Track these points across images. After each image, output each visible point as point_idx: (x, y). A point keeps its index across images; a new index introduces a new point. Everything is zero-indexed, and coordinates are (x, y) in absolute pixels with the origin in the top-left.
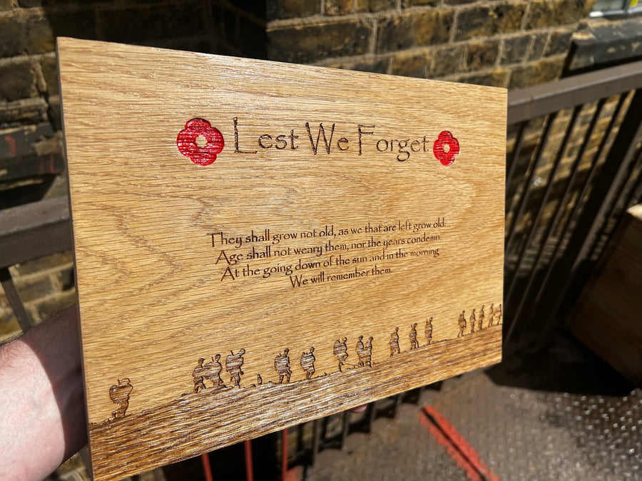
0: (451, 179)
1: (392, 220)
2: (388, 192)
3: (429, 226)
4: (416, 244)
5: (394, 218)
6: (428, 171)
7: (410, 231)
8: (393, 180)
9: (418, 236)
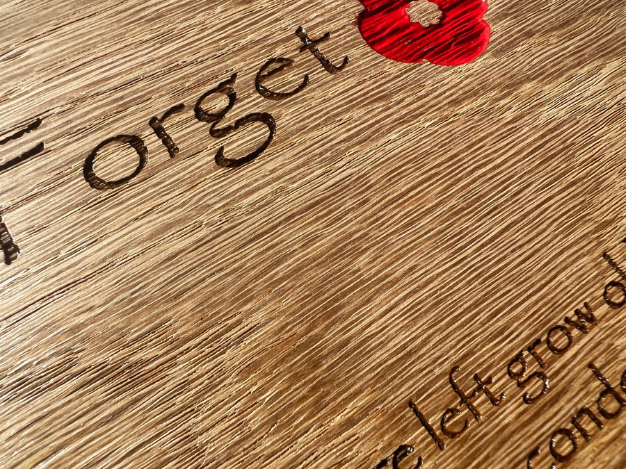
0: (527, 87)
1: (362, 429)
2: (259, 317)
3: (585, 320)
4: (586, 453)
5: (365, 411)
6: (402, 121)
7: (510, 413)
8: (254, 250)
9: (566, 407)
